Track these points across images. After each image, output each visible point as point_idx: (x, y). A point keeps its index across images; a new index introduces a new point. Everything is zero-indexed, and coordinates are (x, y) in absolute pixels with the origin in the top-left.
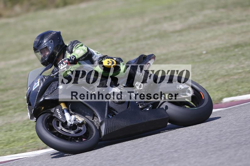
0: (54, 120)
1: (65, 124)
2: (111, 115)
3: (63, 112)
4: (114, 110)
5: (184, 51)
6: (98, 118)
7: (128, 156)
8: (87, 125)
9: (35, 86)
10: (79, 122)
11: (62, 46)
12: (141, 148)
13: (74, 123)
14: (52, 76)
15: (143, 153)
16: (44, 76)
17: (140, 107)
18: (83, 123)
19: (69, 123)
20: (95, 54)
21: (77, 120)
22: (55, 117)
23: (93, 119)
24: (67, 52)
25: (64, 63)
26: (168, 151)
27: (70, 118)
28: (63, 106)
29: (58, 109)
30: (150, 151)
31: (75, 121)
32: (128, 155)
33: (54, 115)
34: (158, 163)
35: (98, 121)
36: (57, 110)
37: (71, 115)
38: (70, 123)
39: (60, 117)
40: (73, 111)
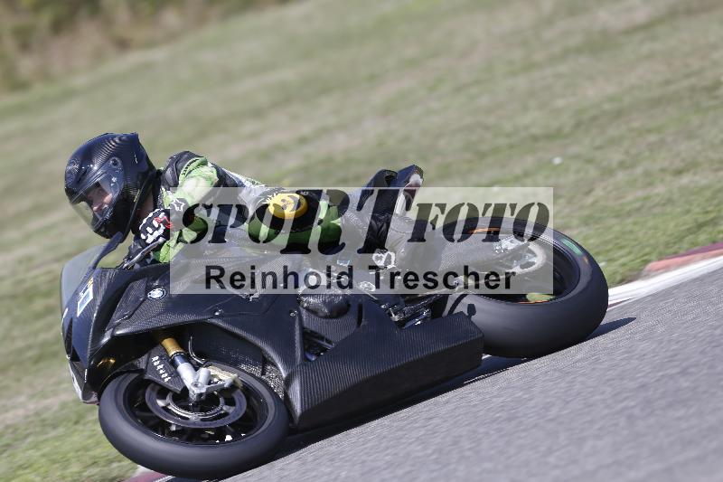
0: (148, 390)
1: (182, 397)
2: (312, 354)
3: (174, 364)
4: (322, 338)
5: (668, 82)
6: (275, 366)
7: (548, 403)
8: (248, 391)
9: (82, 303)
10: (223, 385)
11: (145, 174)
12: (583, 375)
13: (208, 389)
14: (127, 267)
15: (592, 389)
16: (104, 270)
17: (396, 318)
18: (233, 386)
19: (194, 392)
20: (248, 184)
21: (216, 380)
22: (150, 381)
23: (263, 373)
24: (163, 189)
25: (155, 223)
26: (661, 374)
27: (194, 376)
28: (171, 347)
29: (157, 358)
30: (608, 380)
31: (209, 383)
32: (548, 400)
33: (149, 376)
34: (637, 411)
35: (279, 376)
36: (154, 359)
37: (196, 367)
38: (197, 391)
39: (166, 380)
40: (199, 356)
